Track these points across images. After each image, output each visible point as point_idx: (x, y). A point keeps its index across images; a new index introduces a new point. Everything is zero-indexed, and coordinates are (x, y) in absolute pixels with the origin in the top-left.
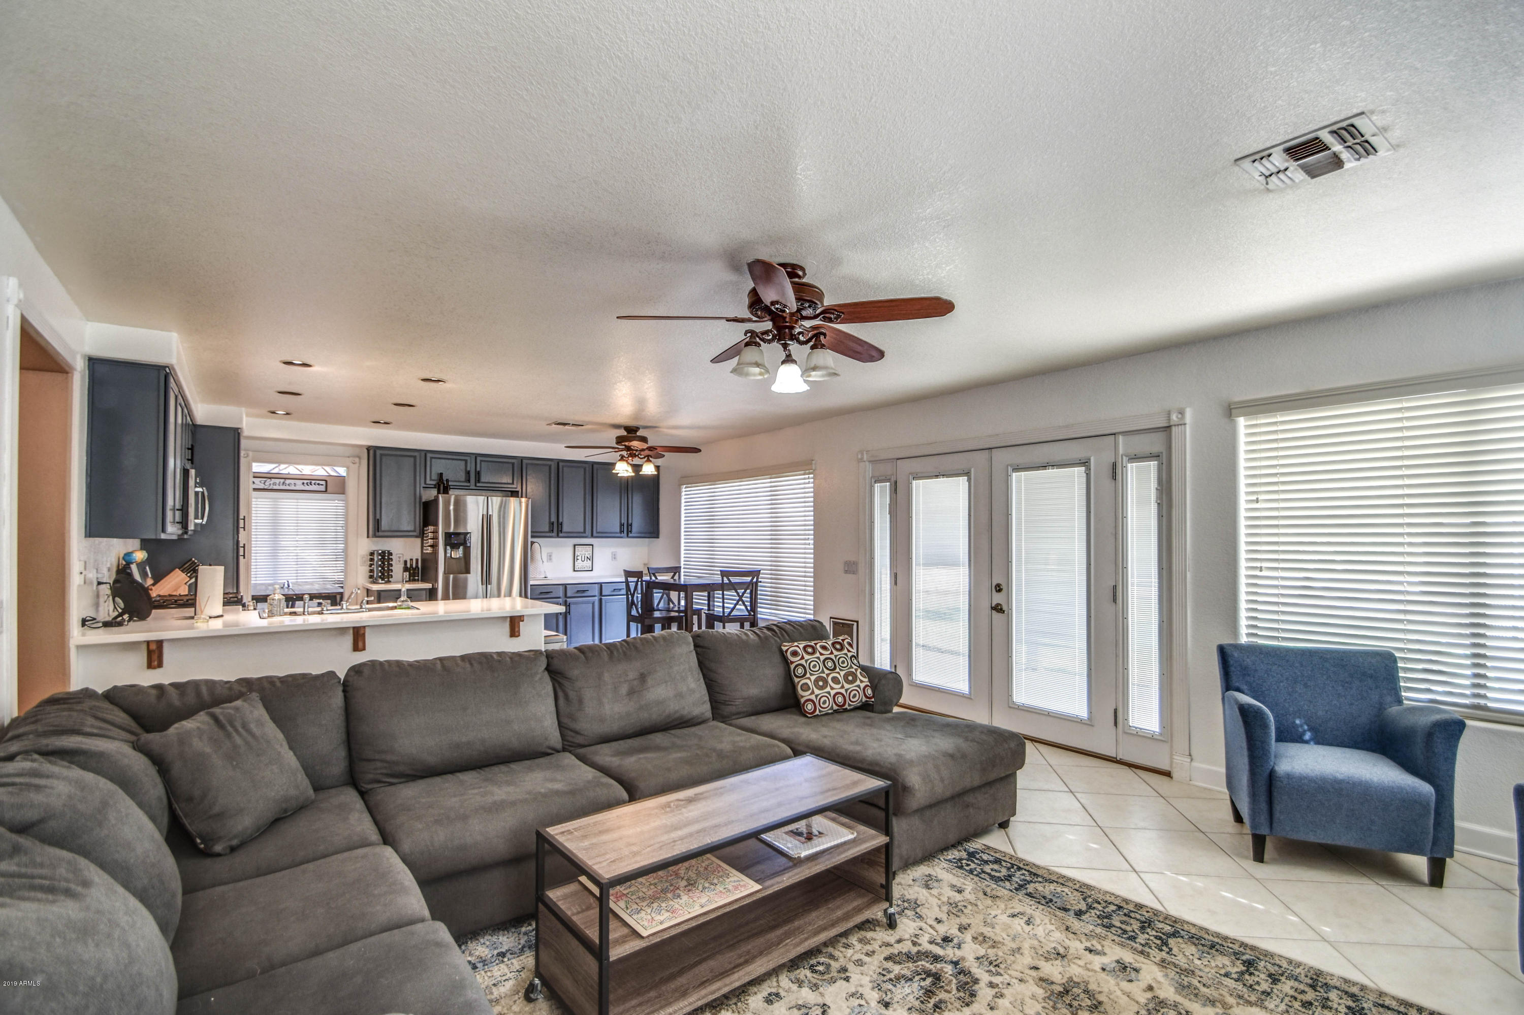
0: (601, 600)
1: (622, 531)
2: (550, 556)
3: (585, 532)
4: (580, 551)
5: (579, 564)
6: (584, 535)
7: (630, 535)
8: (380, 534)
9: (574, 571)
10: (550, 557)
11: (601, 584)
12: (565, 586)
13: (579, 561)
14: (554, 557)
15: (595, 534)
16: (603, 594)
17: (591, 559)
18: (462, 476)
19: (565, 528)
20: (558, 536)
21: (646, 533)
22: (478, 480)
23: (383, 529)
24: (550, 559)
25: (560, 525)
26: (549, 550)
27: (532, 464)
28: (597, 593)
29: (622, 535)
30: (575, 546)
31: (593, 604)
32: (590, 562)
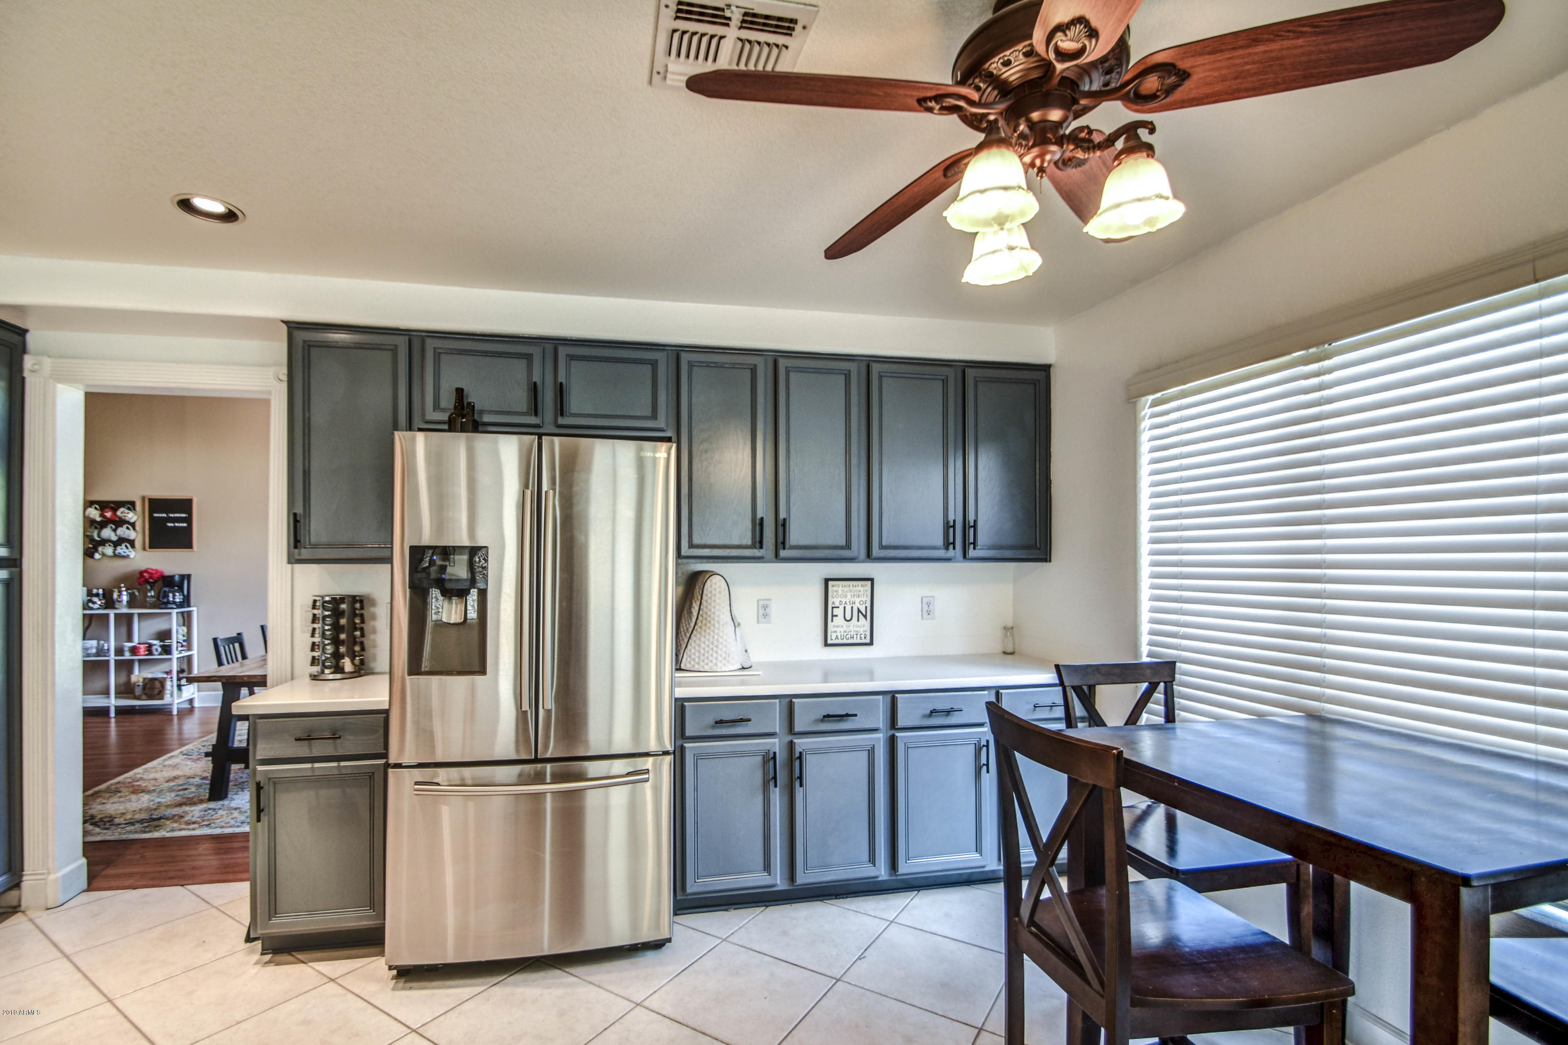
0: (892, 743)
1: (948, 544)
2: (765, 607)
3: (848, 546)
4: (841, 595)
5: (838, 628)
6: (846, 553)
7: (972, 553)
8: (305, 553)
9: (826, 644)
10: (764, 612)
11: (892, 697)
12: (789, 703)
13: (839, 620)
14: (774, 610)
15: (876, 551)
16: (901, 723)
17: (870, 614)
18: (519, 398)
19: (796, 536)
20: (777, 558)
21: (1011, 548)
22: (561, 409)
23: (313, 540)
24: (765, 616)
25: (782, 526)
26: (761, 592)
27: (708, 365)
28: (880, 719)
29: (951, 553)
30: (827, 581)
31: (871, 752)
32: (865, 624)
